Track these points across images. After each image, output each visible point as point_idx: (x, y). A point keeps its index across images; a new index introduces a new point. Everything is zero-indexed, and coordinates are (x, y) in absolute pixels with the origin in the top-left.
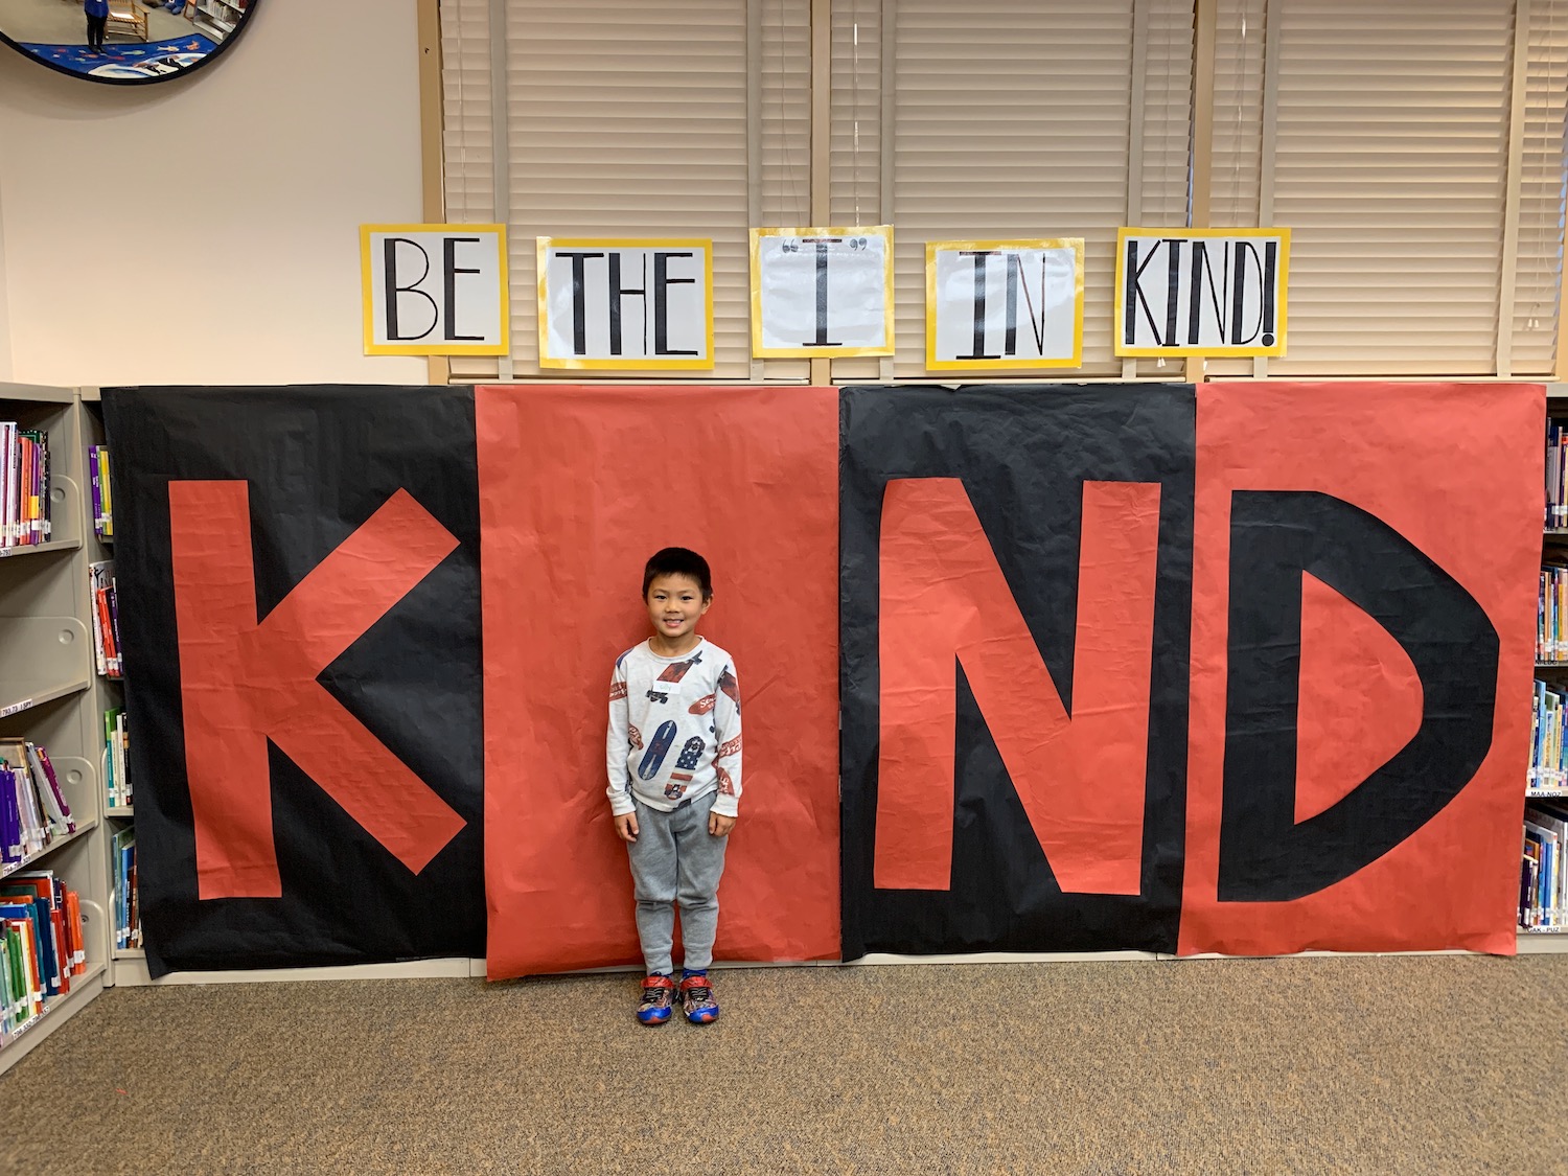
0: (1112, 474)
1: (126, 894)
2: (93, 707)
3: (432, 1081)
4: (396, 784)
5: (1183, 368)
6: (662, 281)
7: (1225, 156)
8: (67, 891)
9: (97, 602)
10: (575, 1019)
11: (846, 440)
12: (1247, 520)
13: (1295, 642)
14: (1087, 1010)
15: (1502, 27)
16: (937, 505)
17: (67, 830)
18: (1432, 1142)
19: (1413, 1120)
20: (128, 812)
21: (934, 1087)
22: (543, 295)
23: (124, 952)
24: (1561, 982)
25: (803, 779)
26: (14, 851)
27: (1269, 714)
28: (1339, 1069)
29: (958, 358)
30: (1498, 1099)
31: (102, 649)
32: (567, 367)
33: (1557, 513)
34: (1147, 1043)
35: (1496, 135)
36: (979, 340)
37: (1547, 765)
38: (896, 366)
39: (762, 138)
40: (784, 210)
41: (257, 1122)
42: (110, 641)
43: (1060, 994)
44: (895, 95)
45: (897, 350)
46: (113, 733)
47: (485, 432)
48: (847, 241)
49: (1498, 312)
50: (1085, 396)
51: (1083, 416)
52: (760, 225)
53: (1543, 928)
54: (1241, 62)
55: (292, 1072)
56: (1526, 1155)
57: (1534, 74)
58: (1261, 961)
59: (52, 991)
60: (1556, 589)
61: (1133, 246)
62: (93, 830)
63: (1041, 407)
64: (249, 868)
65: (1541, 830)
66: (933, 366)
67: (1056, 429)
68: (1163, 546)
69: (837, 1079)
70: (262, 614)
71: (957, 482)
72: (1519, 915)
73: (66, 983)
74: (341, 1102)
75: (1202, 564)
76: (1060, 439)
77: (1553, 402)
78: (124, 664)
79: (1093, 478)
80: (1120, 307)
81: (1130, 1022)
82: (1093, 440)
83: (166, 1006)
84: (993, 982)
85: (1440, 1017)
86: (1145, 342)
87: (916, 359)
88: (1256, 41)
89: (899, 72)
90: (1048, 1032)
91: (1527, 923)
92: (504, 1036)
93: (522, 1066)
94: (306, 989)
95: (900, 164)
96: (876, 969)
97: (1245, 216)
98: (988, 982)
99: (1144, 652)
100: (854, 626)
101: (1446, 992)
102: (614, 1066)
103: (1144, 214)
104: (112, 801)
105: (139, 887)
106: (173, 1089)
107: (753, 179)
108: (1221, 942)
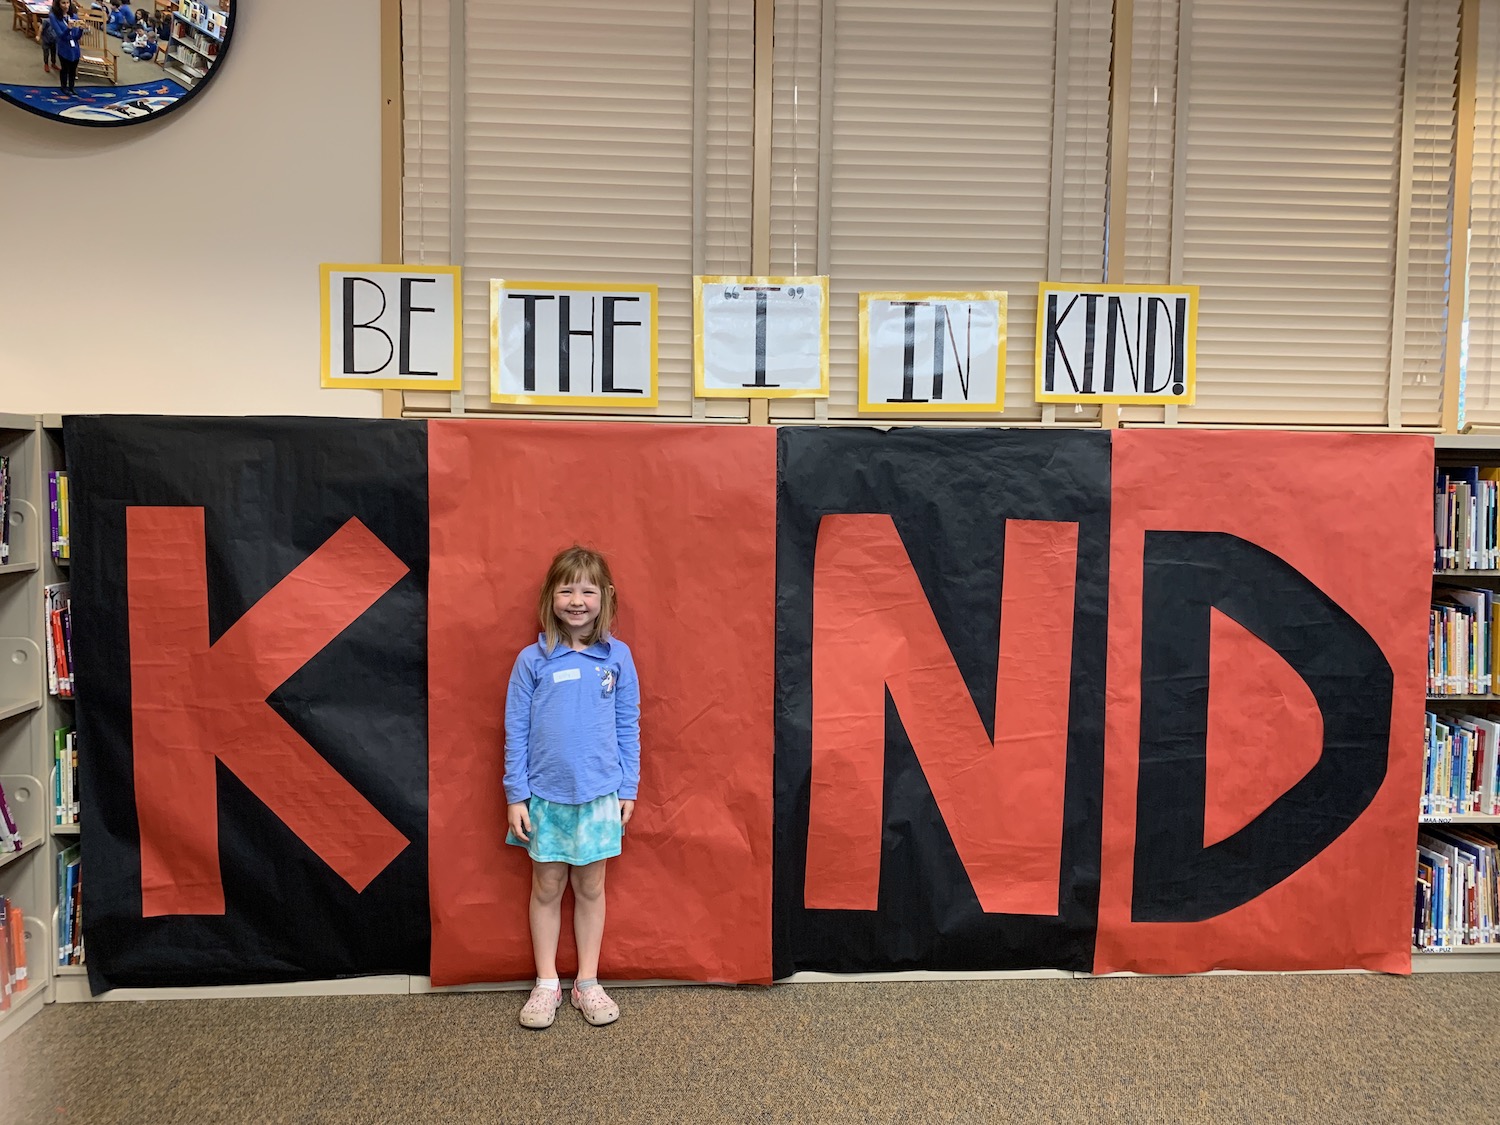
0: (1032, 513)
1: (70, 911)
2: (44, 725)
3: (371, 1099)
4: (342, 803)
5: (1099, 414)
6: (609, 323)
7: (1138, 218)
8: (12, 907)
9: (52, 623)
10: (512, 1037)
11: (783, 477)
12: (1158, 558)
13: (1204, 674)
14: (1008, 1028)
15: (1391, 106)
16: (868, 540)
17: (14, 848)
20: (75, 829)
21: (862, 1104)
22: (496, 333)
23: (66, 969)
24: (1453, 1001)
25: (740, 804)
27: (1178, 742)
28: (1248, 1086)
29: (889, 400)
30: (1398, 1116)
31: (55, 670)
32: (517, 403)
33: (1445, 556)
34: (1065, 1060)
35: (1386, 205)
36: (908, 384)
37: (1439, 793)
38: (831, 407)
39: (706, 192)
40: (727, 259)
42: (63, 661)
43: (982, 1012)
45: (831, 392)
46: (63, 752)
47: (436, 464)
48: (785, 290)
49: (1389, 367)
50: (1009, 440)
51: (1004, 459)
52: (703, 273)
53: (1436, 949)
54: (1153, 133)
55: (232, 1090)
57: (1420, 150)
58: (1173, 979)
60: (1445, 627)
61: (1053, 299)
62: (38, 847)
63: (967, 449)
64: (193, 886)
65: (1433, 855)
66: (865, 408)
67: (981, 470)
68: (1081, 581)
69: (768, 1097)
70: (215, 635)
72: (1413, 935)
73: (7, 1000)
74: (280, 1120)
75: (1117, 599)
76: (984, 480)
77: (1441, 453)
78: (76, 684)
79: (1015, 517)
80: (1040, 356)
81: (1049, 1039)
82: (1016, 481)
83: (106, 1022)
84: (917, 1000)
85: (1341, 1034)
86: (1063, 388)
87: (849, 401)
88: (1165, 113)
89: (834, 133)
90: (971, 1050)
91: (1421, 943)
92: (442, 1054)
93: (459, 1084)
94: (247, 1007)
95: (837, 219)
96: (805, 987)
97: (1156, 273)
98: (912, 1000)
99: (1064, 682)
100: (789, 654)
101: (1346, 1010)
102: (550, 1084)
103: (1062, 270)
104: (59, 820)
105: (83, 904)
106: (112, 1107)
107: (698, 229)
108: (1135, 960)
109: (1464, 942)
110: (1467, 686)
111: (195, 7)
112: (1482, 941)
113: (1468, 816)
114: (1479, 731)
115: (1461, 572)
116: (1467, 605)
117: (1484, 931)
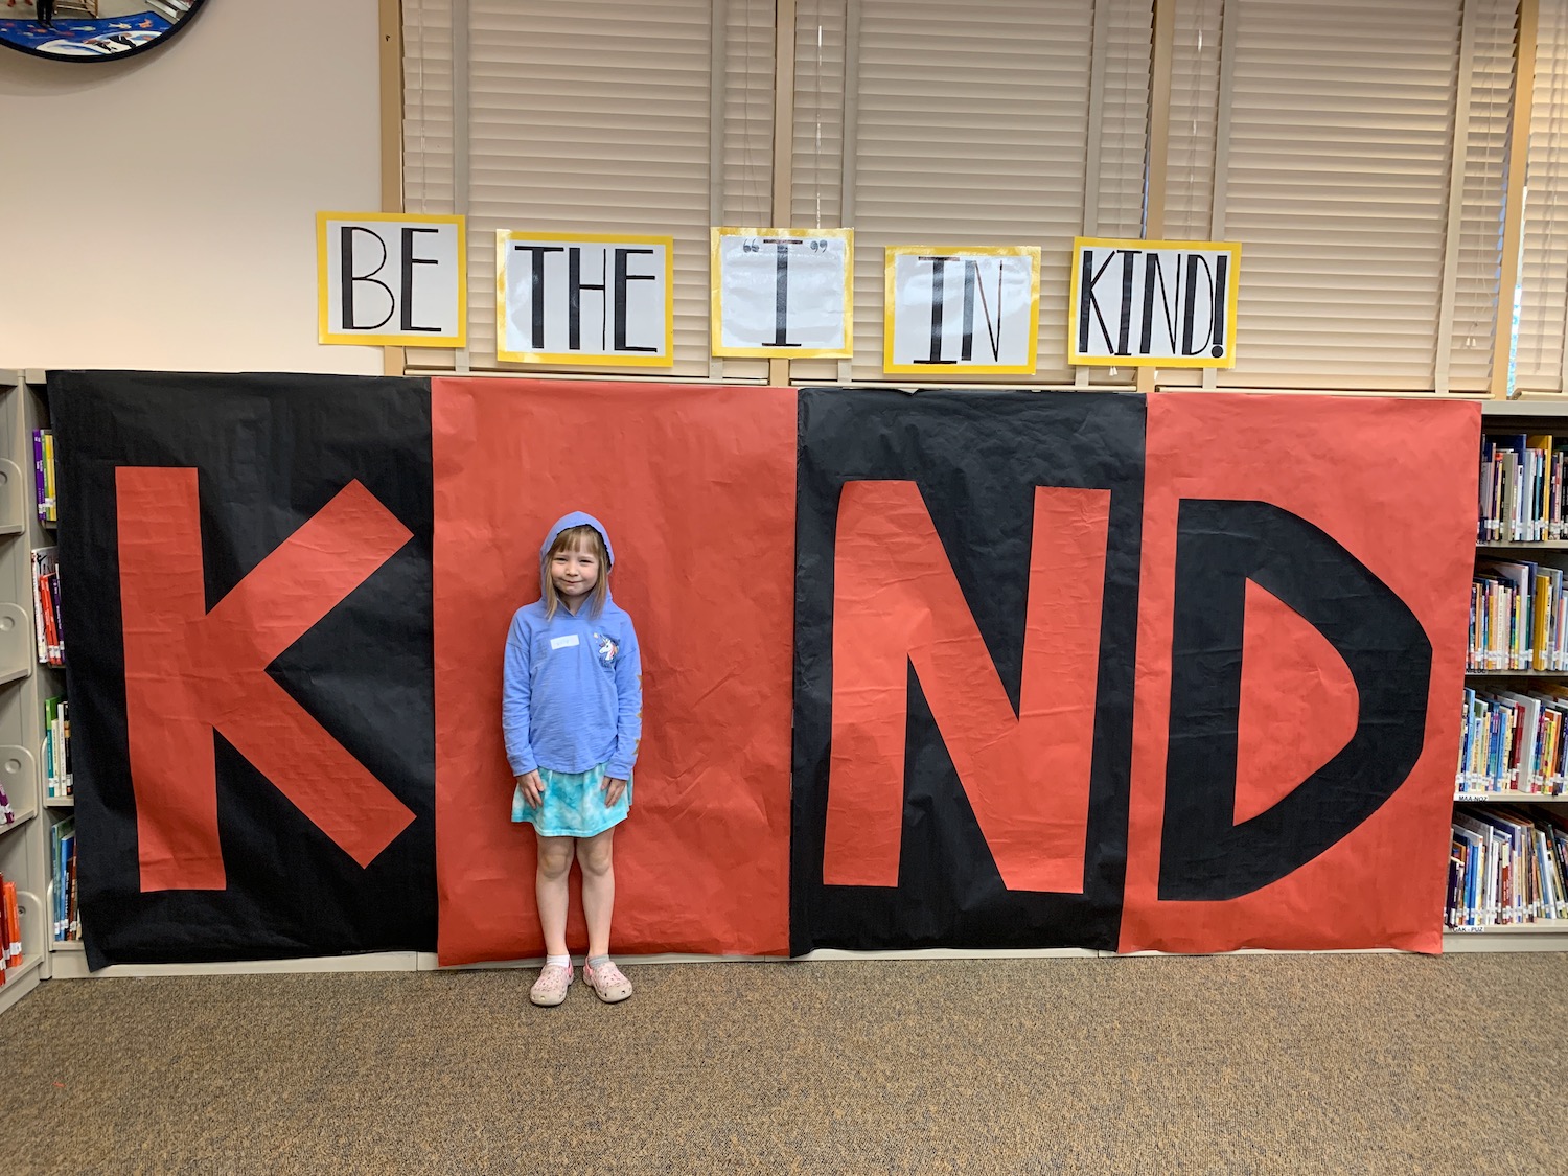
0: (1063, 480)
1: (65, 886)
2: (34, 694)
3: (378, 1075)
4: (346, 777)
5: (1135, 377)
6: (622, 277)
7: (1180, 170)
8: (5, 880)
9: (40, 588)
10: (522, 1014)
11: (804, 441)
12: (1193, 528)
13: (1237, 648)
14: (1030, 1006)
15: (1448, 52)
16: (893, 507)
17: (6, 820)
18: (1358, 1134)
19: (1341, 1113)
20: (69, 802)
21: (880, 1081)
22: (502, 288)
23: (62, 945)
24: (1483, 980)
25: (756, 777)
27: (1210, 718)
28: (1271, 1063)
29: (915, 362)
30: (1422, 1093)
31: (44, 637)
32: (525, 361)
33: (1489, 527)
34: (1087, 1038)
35: (1439, 157)
36: (936, 344)
37: (1475, 771)
38: (853, 367)
39: (725, 138)
40: (745, 210)
41: (199, 1116)
42: (52, 628)
43: (1003, 990)
44: (858, 98)
45: (855, 352)
46: (54, 722)
47: (440, 424)
48: (807, 243)
49: (1437, 330)
50: (1040, 403)
51: (1036, 423)
52: (721, 224)
53: (1468, 928)
54: (1196, 79)
55: (235, 1066)
56: (1448, 1147)
57: (1477, 99)
58: (1199, 958)
60: (1487, 601)
61: (1088, 256)
62: (31, 820)
63: (996, 412)
64: (192, 860)
65: (1468, 833)
66: (889, 370)
67: (1009, 435)
68: (1112, 551)
69: (784, 1074)
70: (210, 604)
71: (913, 484)
72: (1445, 915)
74: (285, 1096)
75: (1149, 569)
76: (1014, 445)
77: (1490, 422)
78: (67, 652)
79: (1045, 485)
80: (1074, 315)
81: (1071, 1017)
82: (1045, 446)
83: (105, 998)
84: (938, 977)
85: (1368, 1014)
86: (1098, 351)
87: (874, 362)
88: (1211, 58)
89: (862, 76)
90: (991, 1027)
91: (1453, 923)
92: (451, 1030)
93: (469, 1060)
94: (250, 983)
95: (861, 168)
96: (822, 964)
97: (1197, 229)
98: (933, 978)
99: (1092, 656)
100: (806, 624)
101: (1374, 989)
102: (561, 1060)
103: (1099, 225)
104: (52, 792)
105: (78, 878)
106: (113, 1082)
107: (715, 178)
108: (1161, 940)
109: (1496, 922)
110: (1507, 661)
112: (1515, 920)
113: (1505, 794)
114: (1519, 708)
115: (1505, 544)
116: (1511, 578)
117: (1516, 911)
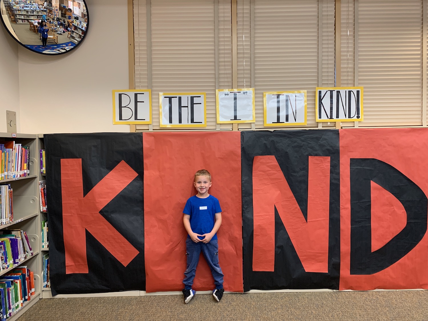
0: (316, 154)
1: (46, 272)
2: (39, 220)
4: (120, 241)
5: (335, 125)
6: (192, 104)
7: (345, 68)
8: (31, 271)
9: (41, 192)
10: (169, 309)
11: (243, 146)
12: (354, 166)
13: (370, 200)
14: (314, 307)
15: (419, 32)
16: (268, 163)
17: (31, 255)
20: (47, 249)
22: (161, 108)
23: (45, 289)
25: (232, 240)
26: (17, 261)
27: (362, 221)
29: (273, 123)
31: (42, 205)
32: (167, 127)
35: (419, 61)
36: (278, 118)
38: (256, 125)
39: (219, 66)
40: (225, 84)
42: (44, 202)
43: (306, 302)
44: (255, 53)
46: (44, 228)
47: (145, 145)
48: (242, 92)
49: (422, 108)
50: (309, 133)
51: (307, 138)
52: (218, 89)
54: (348, 43)
58: (363, 292)
59: (26, 300)
61: (320, 92)
62: (38, 254)
63: (296, 136)
64: (79, 265)
66: (266, 125)
67: (301, 142)
68: (331, 174)
70: (85, 194)
73: (29, 298)
75: (342, 179)
76: (302, 145)
78: (48, 209)
79: (311, 155)
80: (317, 109)
81: (327, 310)
82: (311, 145)
83: (56, 304)
84: (287, 298)
85: (416, 309)
86: (324, 118)
87: (261, 123)
88: (352, 37)
89: (255, 48)
90: (303, 313)
92: (149, 313)
94: (95, 300)
95: (256, 72)
96: (253, 294)
97: (350, 84)
98: (285, 298)
99: (327, 204)
100: (246, 197)
101: (417, 301)
103: (323, 84)
104: (43, 246)
105: (50, 270)
107: (217, 76)
108: (352, 286)
111: (78, 22)
